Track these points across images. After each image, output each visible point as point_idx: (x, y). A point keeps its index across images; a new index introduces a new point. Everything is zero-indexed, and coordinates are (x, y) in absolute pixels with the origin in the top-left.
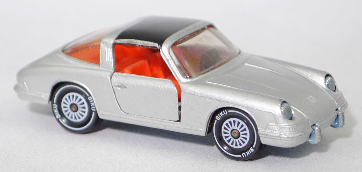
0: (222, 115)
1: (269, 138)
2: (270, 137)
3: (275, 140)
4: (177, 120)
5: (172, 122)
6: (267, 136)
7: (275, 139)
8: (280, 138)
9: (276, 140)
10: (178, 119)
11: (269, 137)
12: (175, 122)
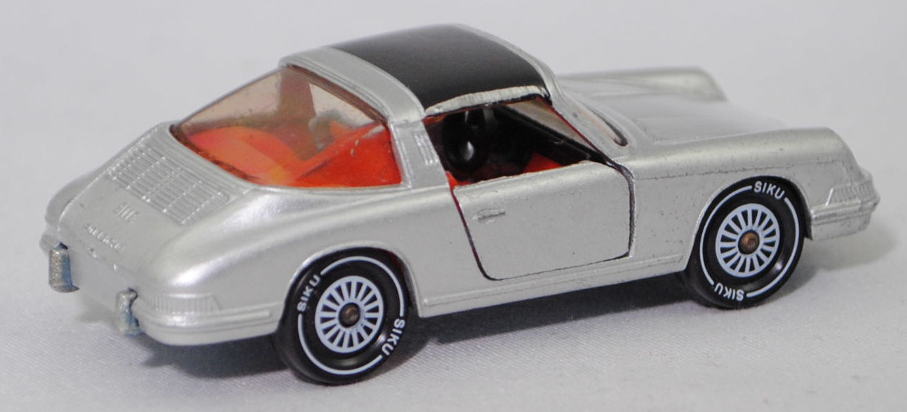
0: (770, 192)
5: (613, 261)
8: (860, 213)
10: (627, 250)
12: (617, 260)
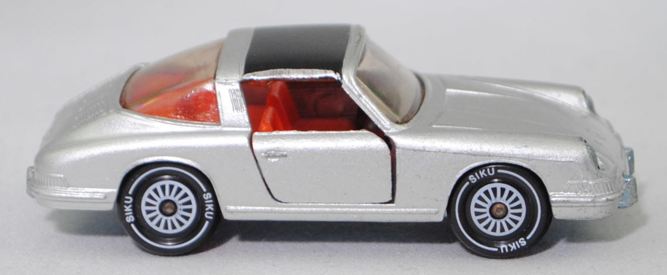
1: (572, 207)
2: (574, 205)
3: (582, 208)
4: (387, 201)
5: (380, 205)
6: (567, 204)
7: (583, 206)
8: (593, 204)
9: (584, 208)
10: (390, 199)
11: (570, 204)
12: (383, 205)
